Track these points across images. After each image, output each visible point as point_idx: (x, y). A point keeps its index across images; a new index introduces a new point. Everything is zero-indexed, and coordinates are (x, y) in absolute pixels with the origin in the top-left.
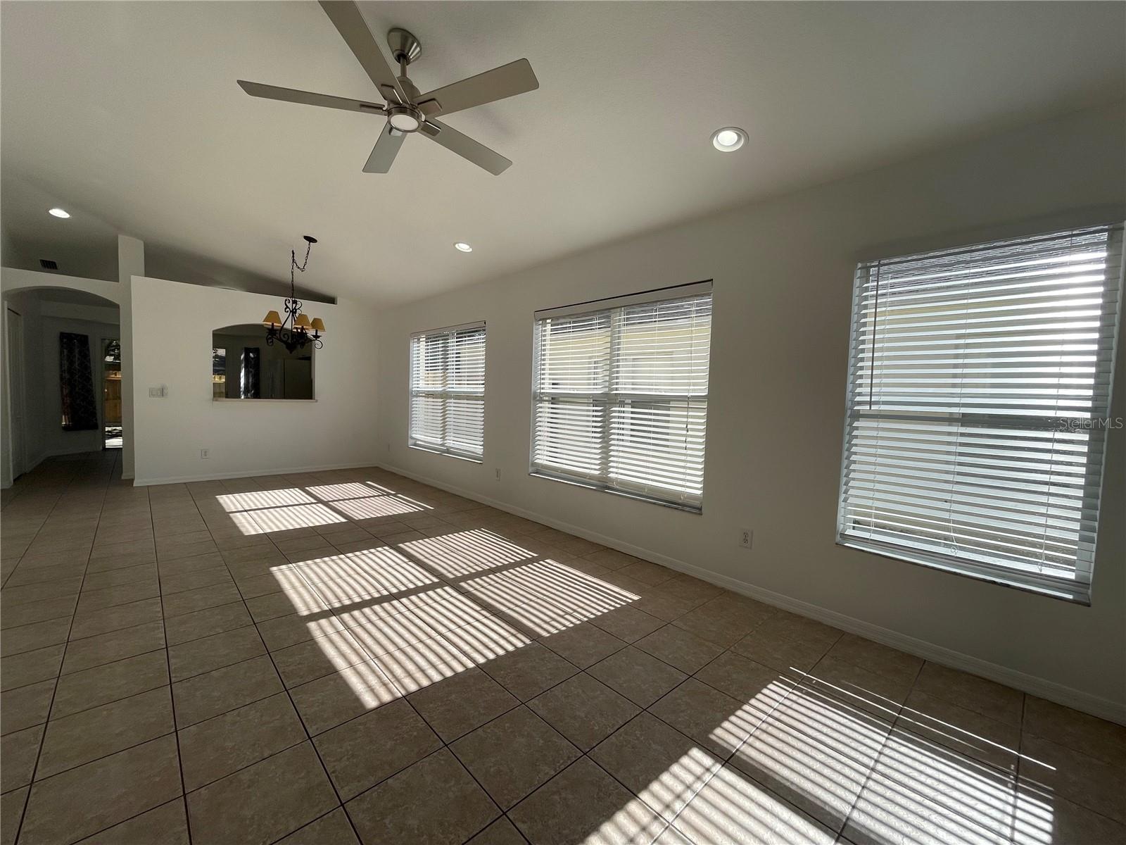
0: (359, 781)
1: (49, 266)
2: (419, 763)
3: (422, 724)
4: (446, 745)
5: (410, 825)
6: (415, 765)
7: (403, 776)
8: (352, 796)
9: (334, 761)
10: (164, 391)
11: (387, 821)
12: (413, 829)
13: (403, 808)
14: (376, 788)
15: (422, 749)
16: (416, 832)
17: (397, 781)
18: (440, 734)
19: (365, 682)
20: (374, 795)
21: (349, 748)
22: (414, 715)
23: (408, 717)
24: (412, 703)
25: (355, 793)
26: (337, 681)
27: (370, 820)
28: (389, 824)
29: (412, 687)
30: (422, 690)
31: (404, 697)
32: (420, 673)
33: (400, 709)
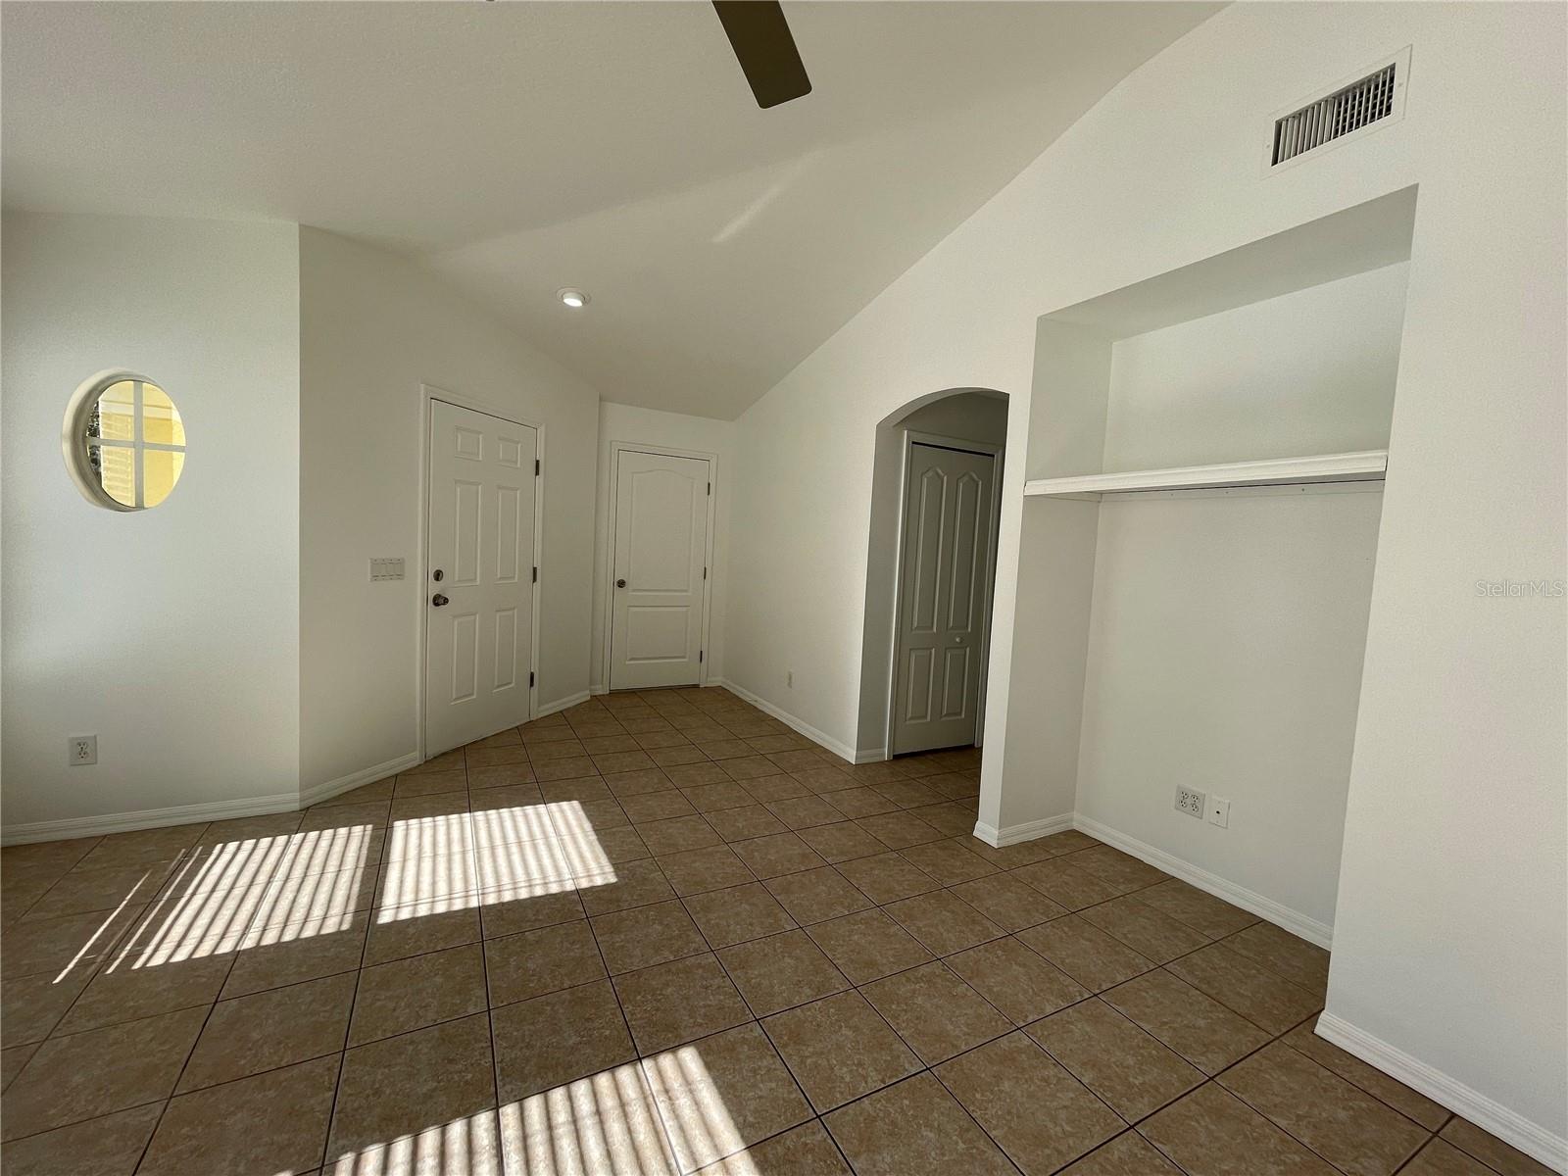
2: (643, 967)
6: (647, 966)
15: (637, 979)
29: (625, 1074)
30: (612, 1067)
31: (640, 1059)
32: (602, 1107)
33: (650, 1037)
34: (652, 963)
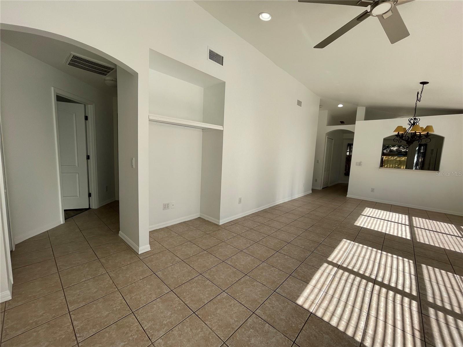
0: (263, 314)
1: (342, 123)
2: (279, 333)
3: (300, 327)
4: (294, 342)
5: (251, 340)
6: (278, 332)
7: (271, 329)
8: (257, 314)
9: (269, 302)
10: (361, 163)
11: (251, 330)
12: (250, 342)
13: (258, 334)
14: (263, 321)
15: (286, 331)
16: (249, 343)
17: (268, 327)
18: (299, 337)
19: (309, 295)
20: (260, 321)
21: (276, 304)
22: (303, 321)
23: (301, 319)
24: (310, 318)
25: (259, 314)
26: (304, 286)
27: (250, 324)
28: (250, 332)
29: (319, 314)
30: (321, 319)
31: (311, 313)
32: (331, 314)
33: (303, 314)
34: (275, 330)
